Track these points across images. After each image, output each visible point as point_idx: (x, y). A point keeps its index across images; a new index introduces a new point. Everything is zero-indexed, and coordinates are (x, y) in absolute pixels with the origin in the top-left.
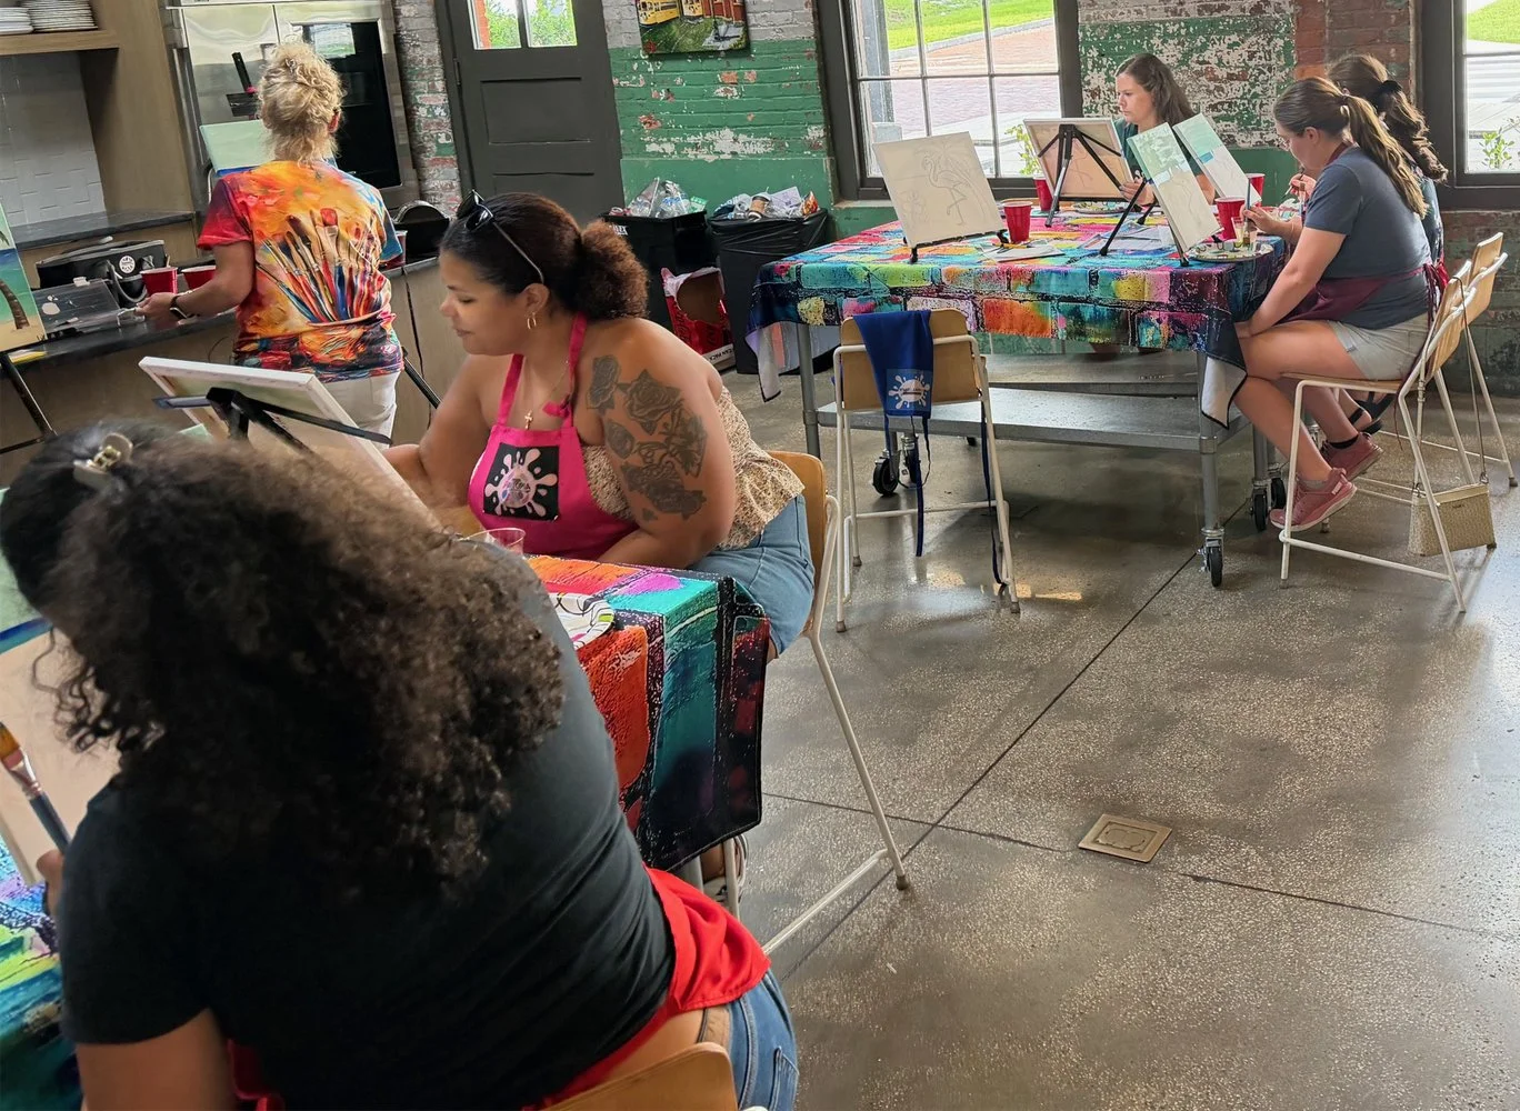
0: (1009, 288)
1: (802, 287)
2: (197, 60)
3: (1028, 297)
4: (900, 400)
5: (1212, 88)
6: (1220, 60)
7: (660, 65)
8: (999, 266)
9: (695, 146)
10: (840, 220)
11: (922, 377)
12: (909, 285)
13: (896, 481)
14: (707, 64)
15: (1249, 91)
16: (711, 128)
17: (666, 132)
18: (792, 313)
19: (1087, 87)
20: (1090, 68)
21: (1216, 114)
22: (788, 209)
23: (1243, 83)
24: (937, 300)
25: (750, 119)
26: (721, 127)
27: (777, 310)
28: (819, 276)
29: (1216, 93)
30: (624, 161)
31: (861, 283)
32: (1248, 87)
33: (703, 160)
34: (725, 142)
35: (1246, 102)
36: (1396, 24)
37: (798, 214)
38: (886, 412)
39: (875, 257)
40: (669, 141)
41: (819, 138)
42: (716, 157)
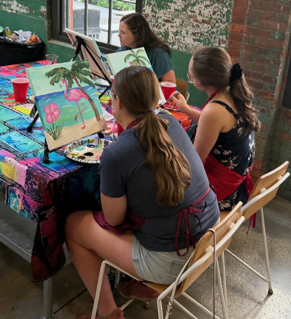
5: (195, 25)
6: (200, 12)
9: (5, 5)
15: (211, 30)
19: (143, 13)
20: (146, 3)
21: (195, 37)
23: (208, 25)
29: (196, 28)
32: (210, 28)
33: (7, 12)
34: (14, 6)
35: (208, 35)
36: (283, 11)
41: (45, 11)
42: (11, 11)
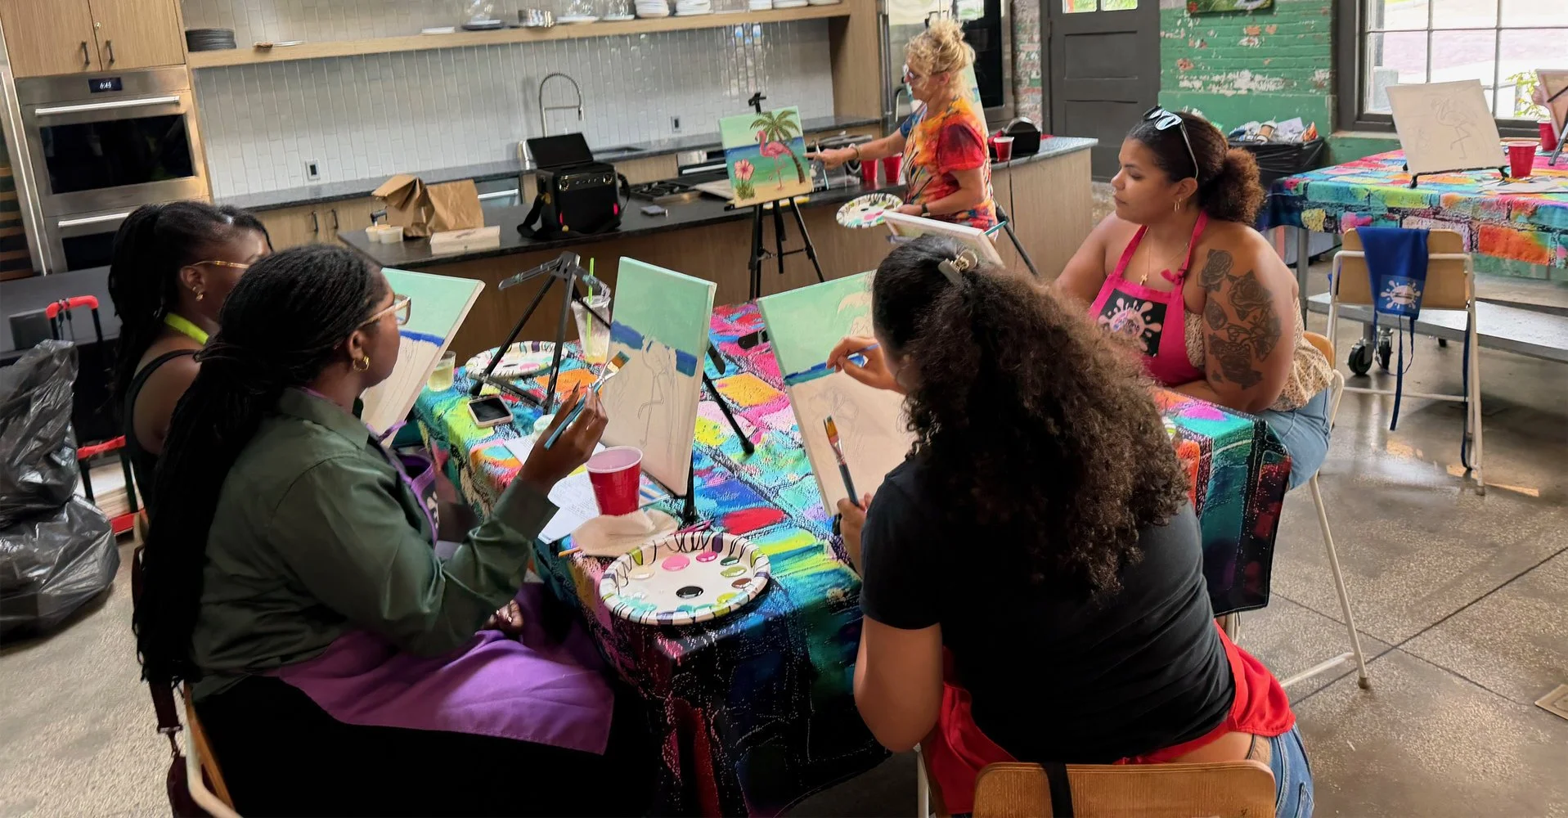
0: (1508, 217)
1: (1306, 199)
2: (892, 22)
3: (1528, 227)
4: (1391, 301)
7: (1198, 21)
8: (1500, 198)
9: (1219, 83)
10: (1334, 146)
11: (1414, 285)
12: (1407, 207)
13: (1369, 365)
14: (1238, 19)
16: (1232, 69)
17: (1198, 72)
18: (1296, 219)
22: (1290, 135)
24: (1432, 221)
25: (1266, 63)
26: (1241, 69)
27: (1283, 216)
28: (1324, 192)
30: (1160, 94)
31: (1361, 200)
33: (1223, 95)
34: (1244, 81)
37: (1300, 140)
38: (1376, 309)
39: (1376, 181)
40: (1198, 78)
41: (1325, 79)
42: (1235, 92)
